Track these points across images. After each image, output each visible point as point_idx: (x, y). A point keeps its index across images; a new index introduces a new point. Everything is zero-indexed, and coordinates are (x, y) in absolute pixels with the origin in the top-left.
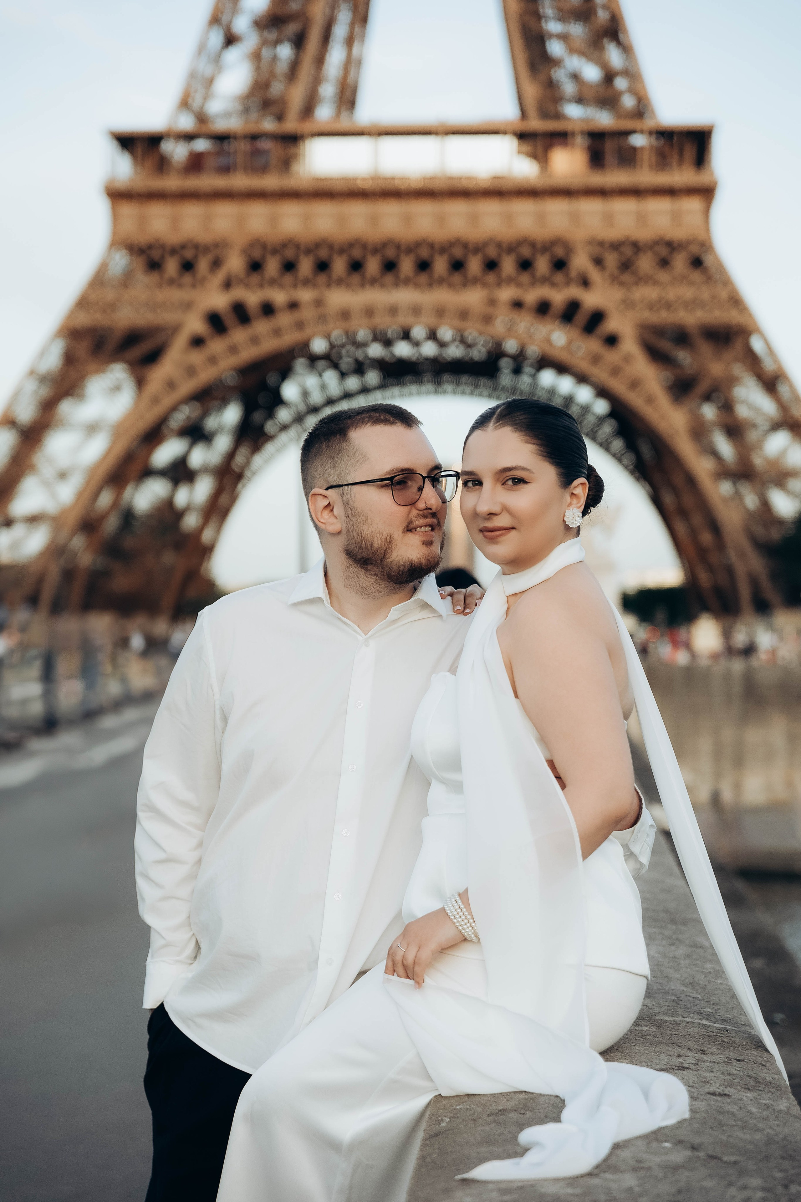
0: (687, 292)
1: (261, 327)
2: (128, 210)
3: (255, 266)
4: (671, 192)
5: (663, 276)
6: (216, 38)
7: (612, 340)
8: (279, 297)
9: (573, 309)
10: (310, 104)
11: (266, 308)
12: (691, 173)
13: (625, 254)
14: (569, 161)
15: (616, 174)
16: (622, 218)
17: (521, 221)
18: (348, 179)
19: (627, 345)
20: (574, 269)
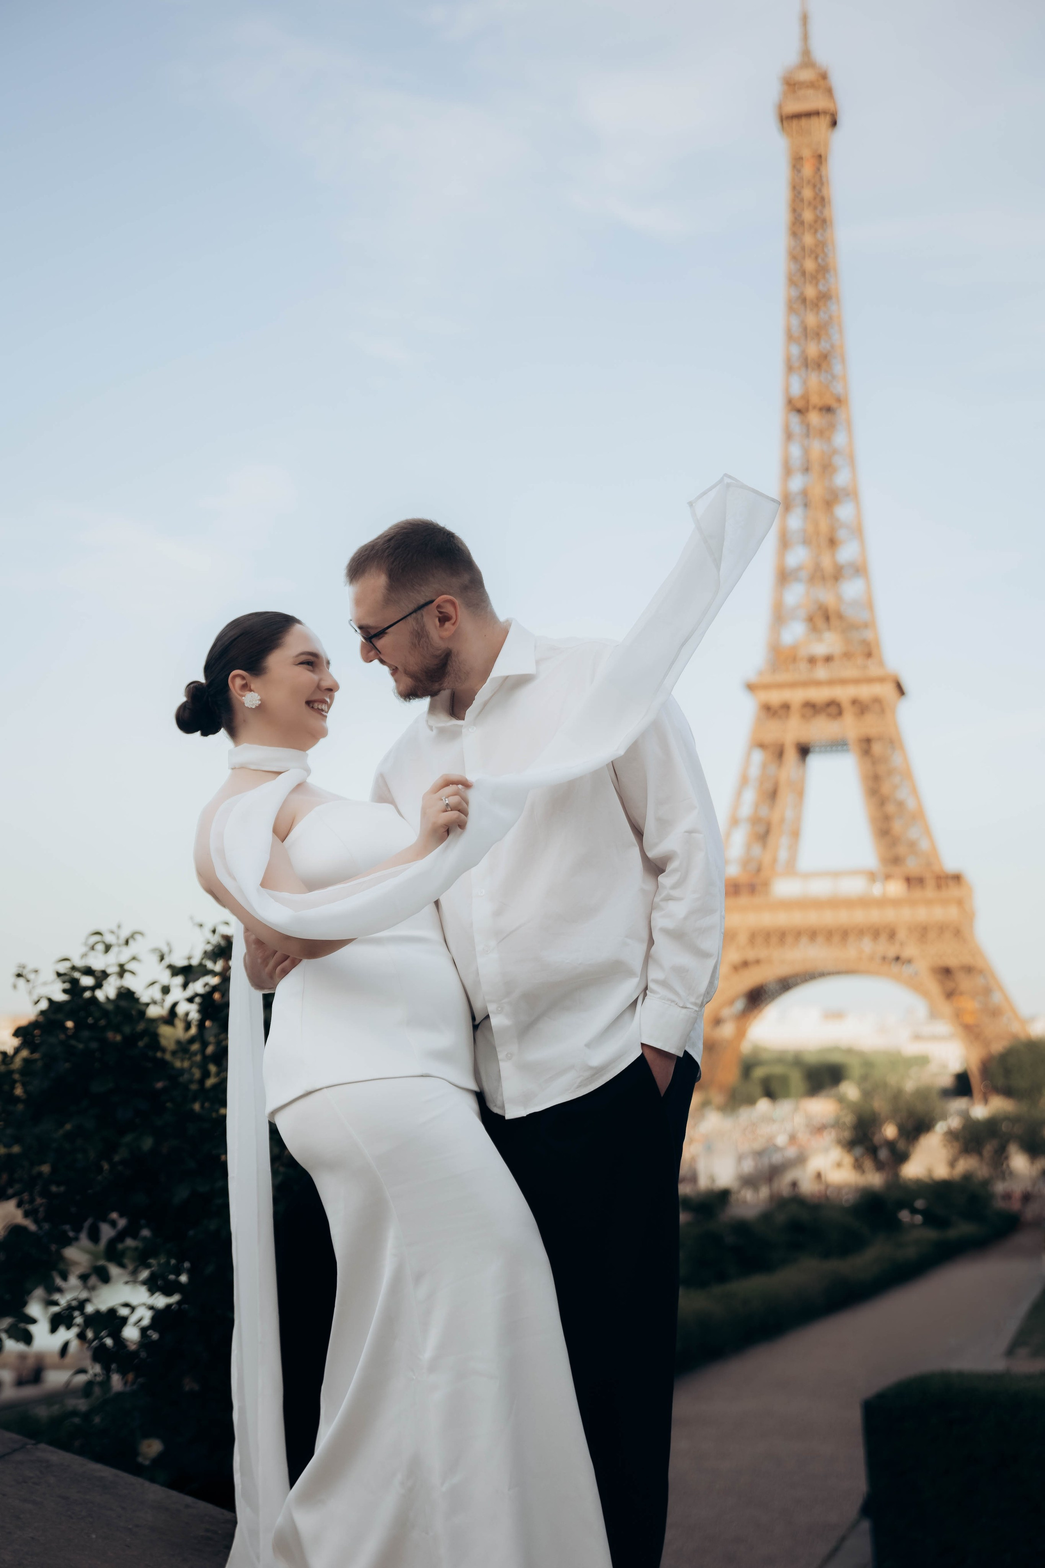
0: (952, 950)
1: (756, 968)
3: (751, 939)
4: (941, 903)
5: (940, 942)
8: (763, 956)
9: (897, 959)
10: (775, 860)
11: (758, 962)
12: (953, 892)
13: (922, 932)
14: (895, 888)
15: (918, 894)
16: (922, 914)
17: (875, 916)
18: (792, 899)
19: (924, 975)
20: (898, 939)
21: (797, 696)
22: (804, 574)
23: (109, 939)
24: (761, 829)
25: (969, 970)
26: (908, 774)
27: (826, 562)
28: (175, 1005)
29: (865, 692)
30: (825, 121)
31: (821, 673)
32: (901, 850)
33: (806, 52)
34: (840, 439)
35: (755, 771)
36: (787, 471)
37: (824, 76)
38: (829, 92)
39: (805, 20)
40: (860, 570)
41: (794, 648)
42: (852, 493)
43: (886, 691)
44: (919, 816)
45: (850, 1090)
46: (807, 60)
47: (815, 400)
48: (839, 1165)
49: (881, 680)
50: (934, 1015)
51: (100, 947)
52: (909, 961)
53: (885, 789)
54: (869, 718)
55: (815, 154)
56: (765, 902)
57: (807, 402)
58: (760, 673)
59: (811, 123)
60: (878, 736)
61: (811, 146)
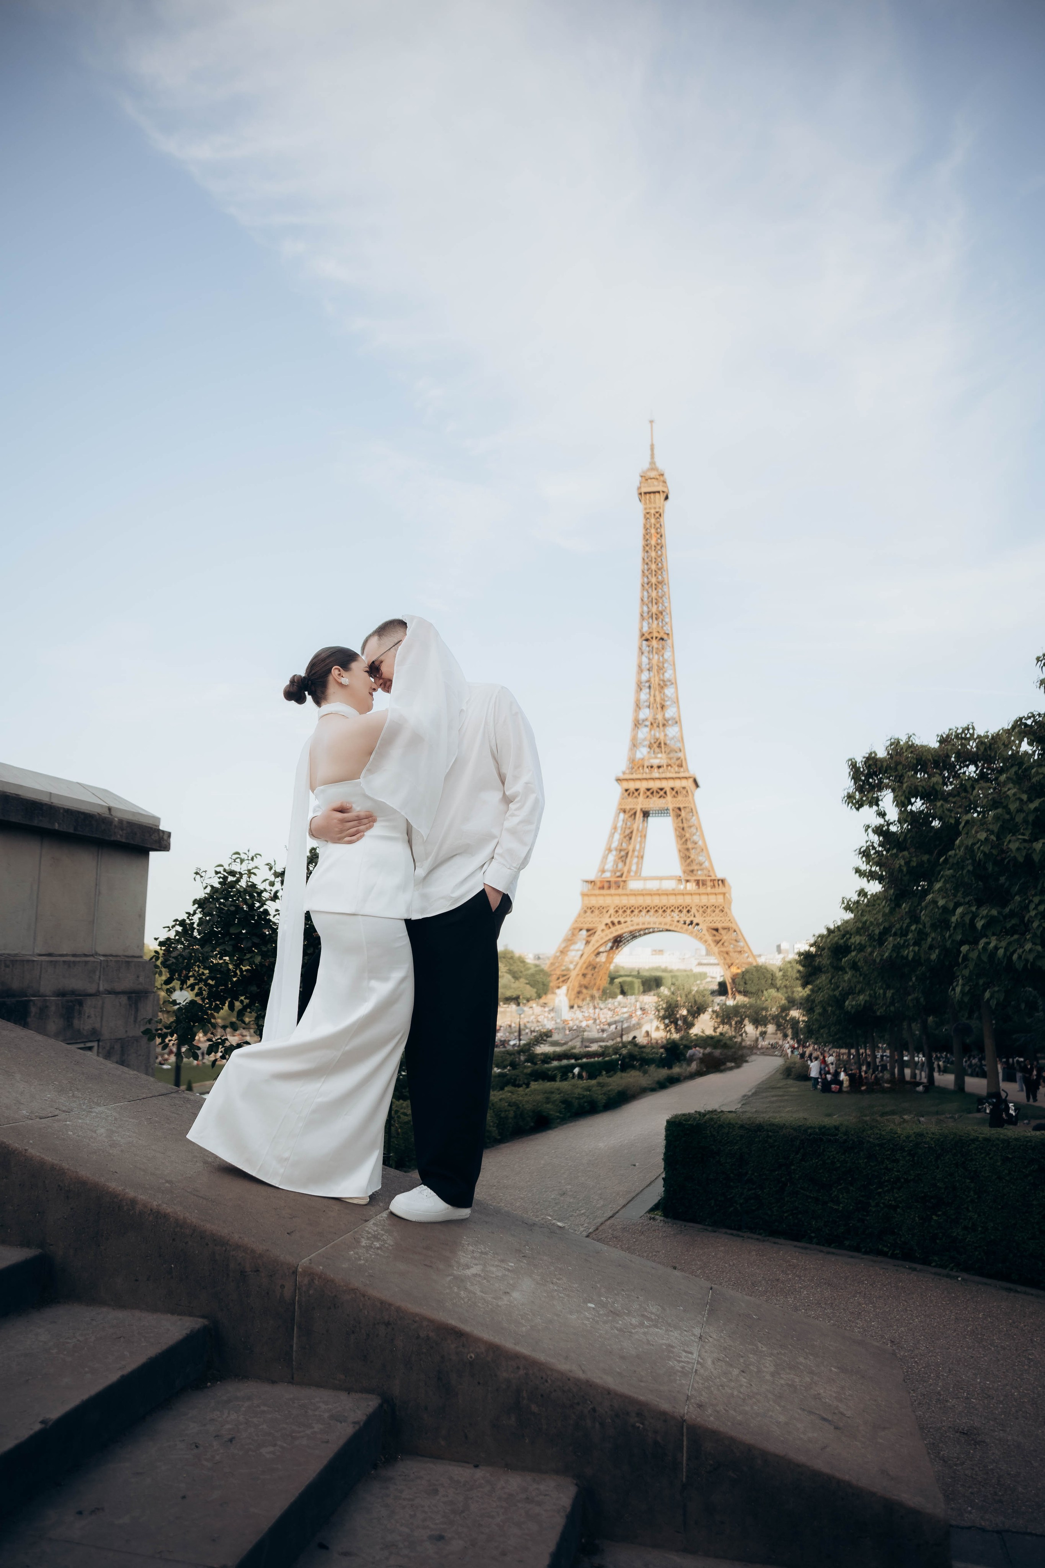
0: (719, 919)
1: (618, 927)
2: (586, 898)
3: (617, 911)
4: (717, 894)
5: (713, 915)
6: (607, 852)
7: (701, 930)
8: (622, 920)
9: (691, 923)
10: (629, 871)
11: (619, 923)
12: (721, 889)
13: (704, 909)
14: (691, 886)
15: (702, 890)
16: (704, 900)
17: (680, 901)
18: (638, 890)
19: (705, 932)
20: (692, 913)
21: (643, 786)
22: (648, 723)
23: (243, 856)
24: (623, 853)
25: (727, 929)
26: (699, 828)
27: (659, 717)
28: (276, 892)
29: (678, 784)
30: (663, 496)
31: (656, 774)
32: (695, 867)
33: (653, 463)
34: (667, 655)
35: (620, 824)
36: (640, 669)
37: (662, 475)
38: (664, 482)
39: (652, 447)
40: (677, 722)
41: (643, 759)
42: (673, 683)
43: (689, 784)
44: (704, 849)
45: (664, 990)
46: (653, 466)
47: (655, 634)
48: (657, 1028)
49: (686, 778)
50: (708, 953)
51: (238, 860)
52: (697, 924)
53: (688, 835)
54: (680, 798)
55: (657, 512)
56: (624, 892)
57: (651, 635)
58: (624, 773)
59: (655, 497)
60: (685, 807)
61: (655, 508)
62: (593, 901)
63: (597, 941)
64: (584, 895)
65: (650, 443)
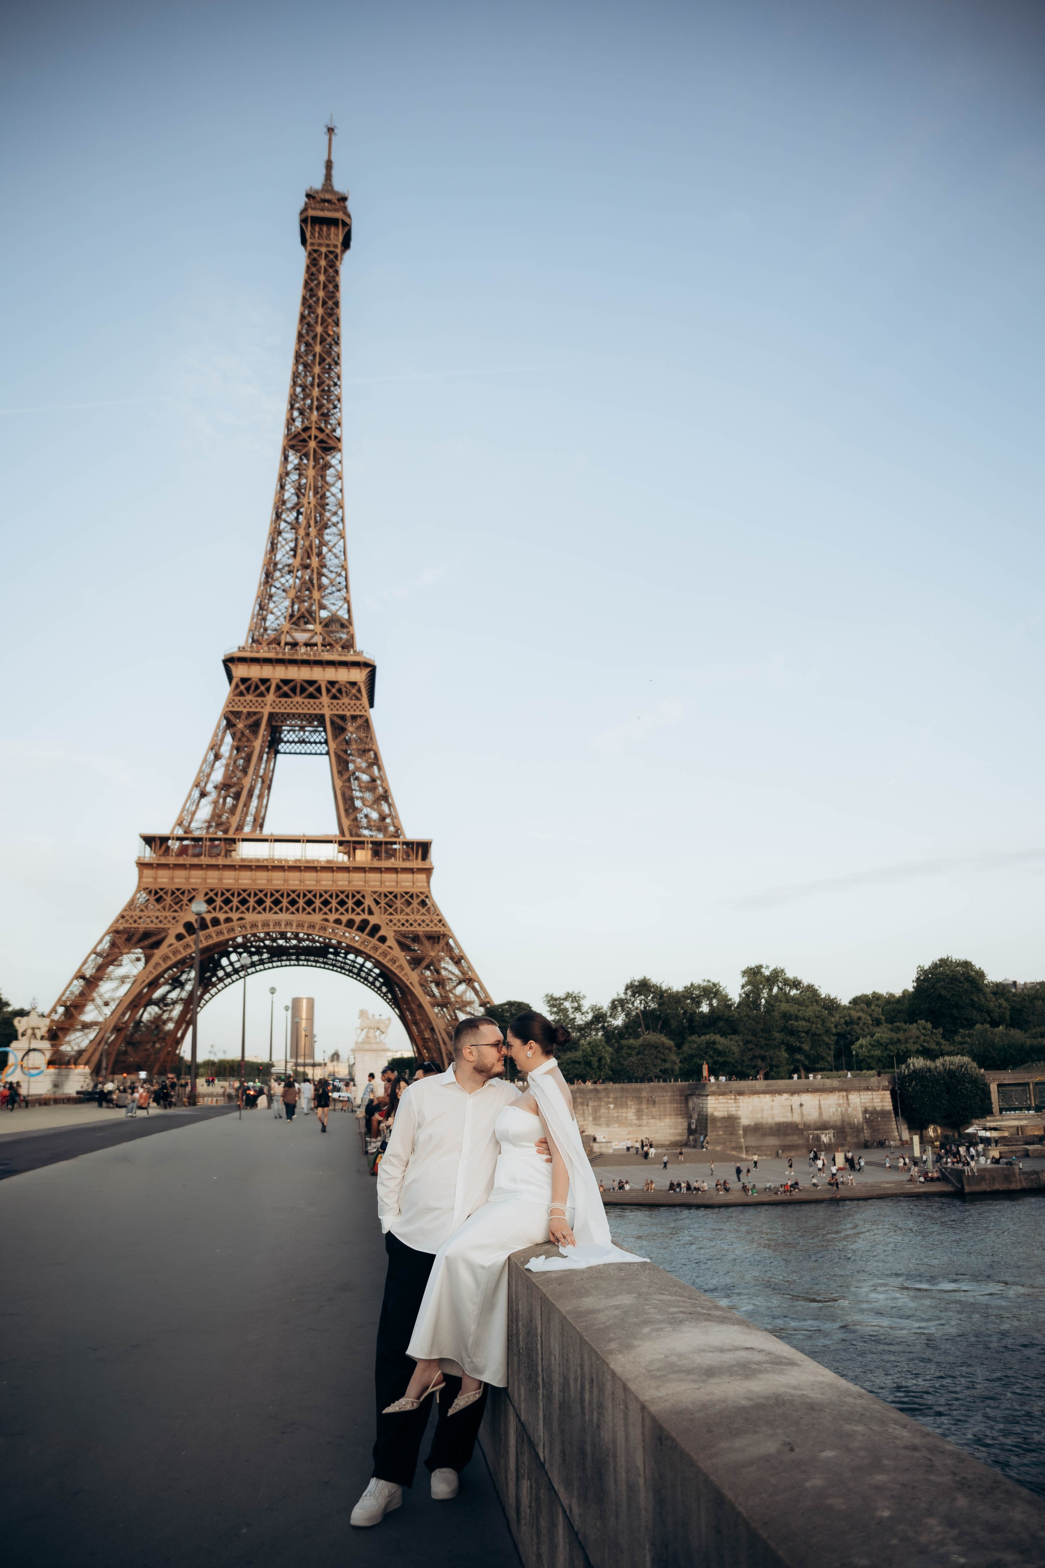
0: (419, 918)
1: (212, 930)
2: (147, 872)
3: (210, 900)
4: (411, 871)
5: (408, 910)
6: (196, 793)
7: (383, 939)
8: (222, 917)
9: (363, 924)
10: (240, 825)
11: (215, 921)
12: (420, 862)
13: (389, 900)
14: (363, 856)
15: (384, 862)
16: (389, 882)
17: (342, 881)
18: (258, 860)
19: (391, 942)
20: (366, 905)
21: (277, 674)
22: (291, 573)
24: (230, 792)
25: (437, 938)
29: (342, 675)
31: (301, 656)
33: (328, 182)
38: (346, 212)
39: (329, 165)
41: (279, 631)
43: (363, 677)
46: (328, 188)
47: (313, 432)
49: (356, 665)
52: (374, 930)
54: (345, 700)
55: (331, 252)
56: (228, 862)
57: (308, 433)
58: (242, 649)
59: (329, 230)
60: (354, 718)
61: (328, 246)
62: (164, 878)
63: (165, 958)
64: (142, 865)
65: (326, 158)
